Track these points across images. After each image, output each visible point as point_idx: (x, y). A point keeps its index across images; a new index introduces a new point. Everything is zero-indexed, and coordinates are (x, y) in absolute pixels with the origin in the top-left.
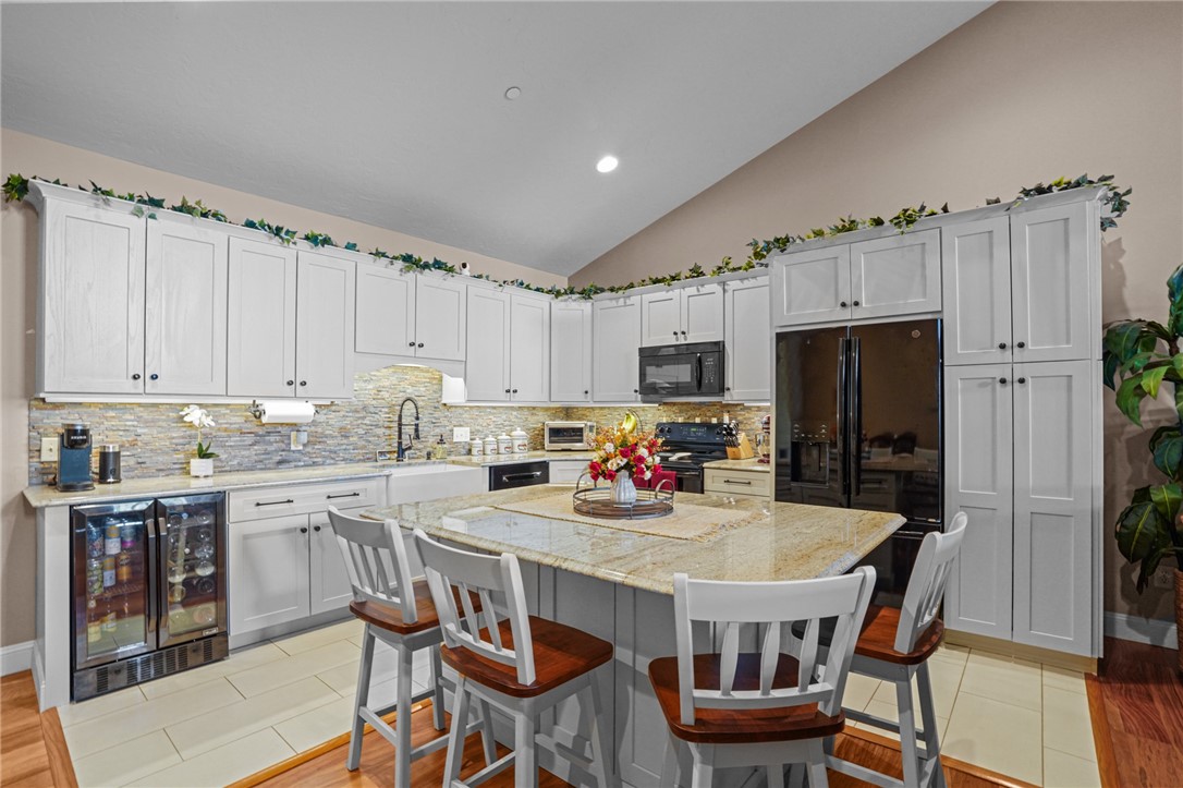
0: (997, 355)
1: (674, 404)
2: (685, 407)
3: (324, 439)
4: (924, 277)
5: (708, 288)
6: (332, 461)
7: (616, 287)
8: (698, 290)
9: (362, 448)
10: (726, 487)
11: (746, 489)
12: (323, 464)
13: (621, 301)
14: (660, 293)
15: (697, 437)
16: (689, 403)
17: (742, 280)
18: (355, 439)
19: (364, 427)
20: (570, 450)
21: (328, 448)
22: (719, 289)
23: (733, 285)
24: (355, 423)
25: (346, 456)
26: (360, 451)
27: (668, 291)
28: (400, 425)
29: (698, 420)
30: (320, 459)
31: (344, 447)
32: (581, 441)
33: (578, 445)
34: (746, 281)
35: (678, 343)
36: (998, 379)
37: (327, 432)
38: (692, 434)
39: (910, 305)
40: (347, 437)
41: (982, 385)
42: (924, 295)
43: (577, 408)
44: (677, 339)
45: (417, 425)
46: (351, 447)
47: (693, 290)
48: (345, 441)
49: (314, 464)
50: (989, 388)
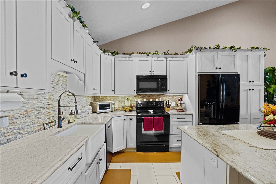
0: (248, 84)
1: (141, 95)
2: (145, 96)
3: (15, 120)
4: (234, 64)
5: (161, 59)
6: (21, 136)
7: (126, 53)
8: (158, 59)
9: (37, 123)
10: (178, 120)
11: (183, 120)
12: (15, 140)
13: (128, 59)
14: (144, 57)
15: (152, 105)
16: (146, 95)
17: (172, 58)
18: (33, 117)
19: (38, 109)
20: (106, 112)
21: (17, 127)
22: (165, 59)
23: (169, 59)
24: (33, 107)
25: (29, 130)
26: (36, 125)
27: (147, 57)
28: (59, 106)
29: (151, 100)
30: (13, 136)
31: (27, 124)
32: (109, 108)
33: (108, 110)
34: (173, 58)
35: (151, 75)
36: (248, 89)
37: (17, 115)
38: (150, 104)
39: (231, 70)
40: (28, 117)
41: (245, 90)
42: (234, 68)
43: (99, 96)
44: (150, 74)
45: (76, 106)
46: (31, 123)
47: (156, 58)
48: (28, 120)
49: (9, 141)
50: (246, 91)
